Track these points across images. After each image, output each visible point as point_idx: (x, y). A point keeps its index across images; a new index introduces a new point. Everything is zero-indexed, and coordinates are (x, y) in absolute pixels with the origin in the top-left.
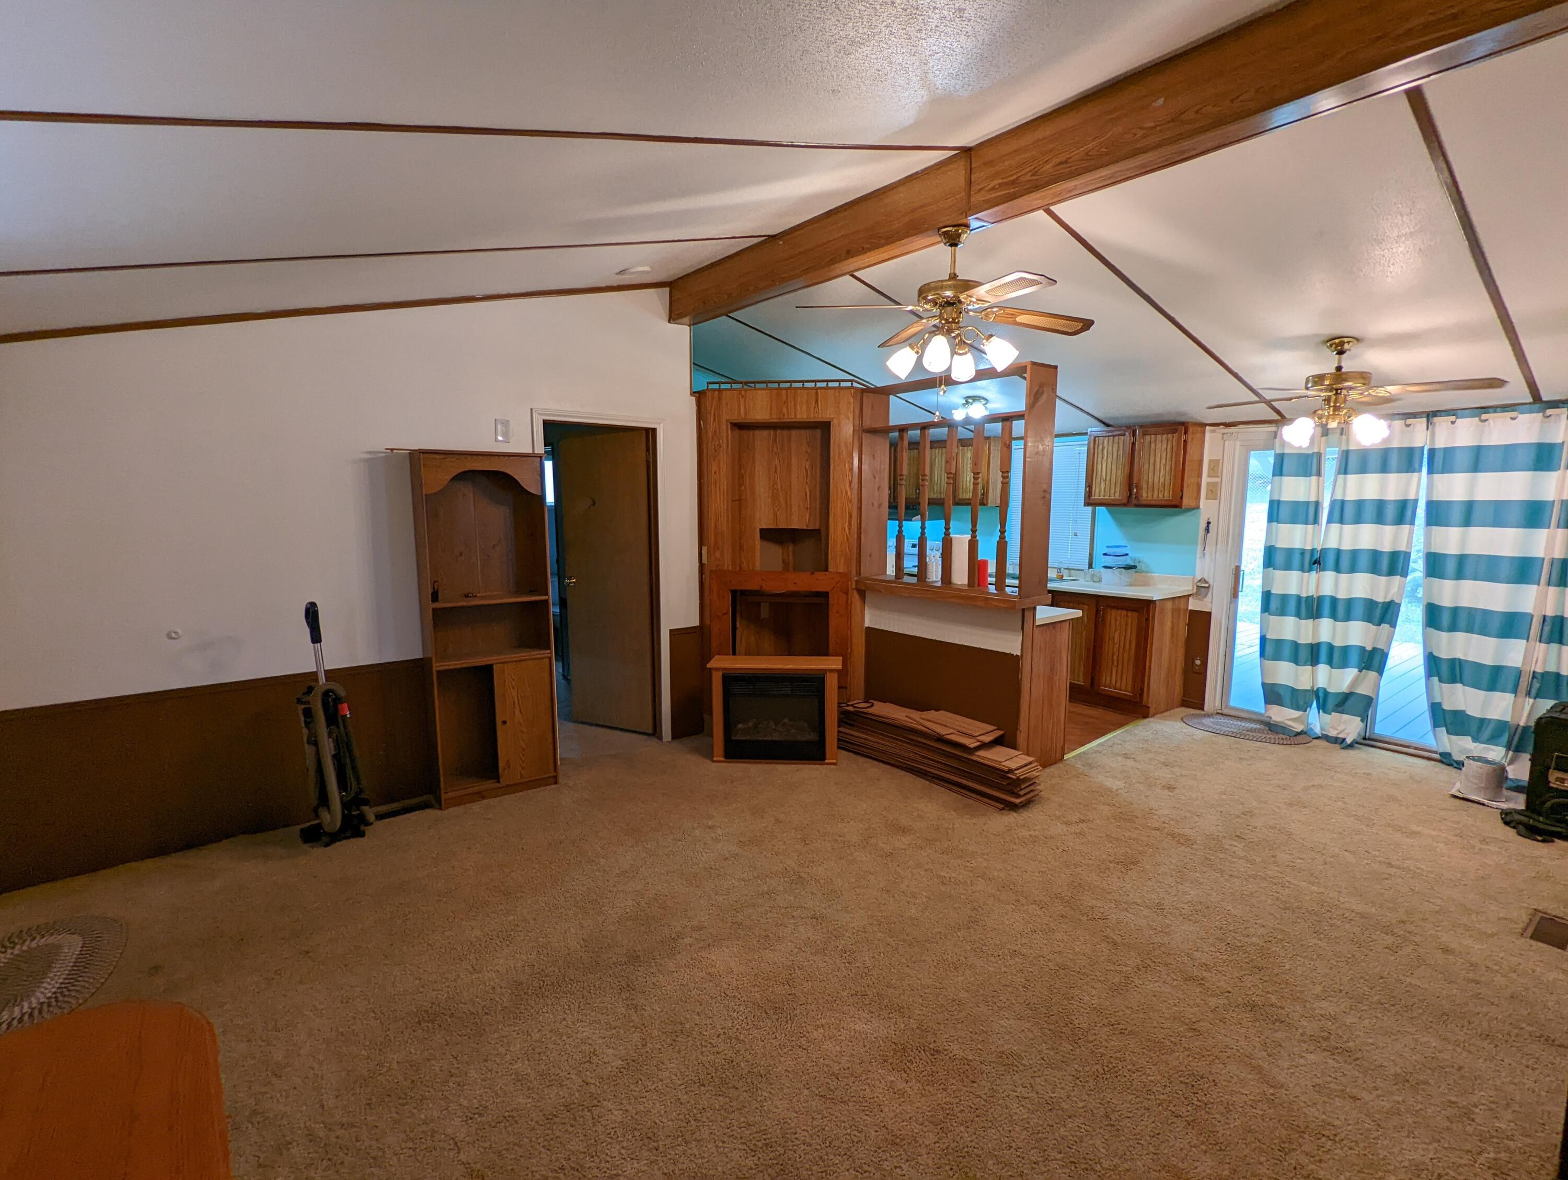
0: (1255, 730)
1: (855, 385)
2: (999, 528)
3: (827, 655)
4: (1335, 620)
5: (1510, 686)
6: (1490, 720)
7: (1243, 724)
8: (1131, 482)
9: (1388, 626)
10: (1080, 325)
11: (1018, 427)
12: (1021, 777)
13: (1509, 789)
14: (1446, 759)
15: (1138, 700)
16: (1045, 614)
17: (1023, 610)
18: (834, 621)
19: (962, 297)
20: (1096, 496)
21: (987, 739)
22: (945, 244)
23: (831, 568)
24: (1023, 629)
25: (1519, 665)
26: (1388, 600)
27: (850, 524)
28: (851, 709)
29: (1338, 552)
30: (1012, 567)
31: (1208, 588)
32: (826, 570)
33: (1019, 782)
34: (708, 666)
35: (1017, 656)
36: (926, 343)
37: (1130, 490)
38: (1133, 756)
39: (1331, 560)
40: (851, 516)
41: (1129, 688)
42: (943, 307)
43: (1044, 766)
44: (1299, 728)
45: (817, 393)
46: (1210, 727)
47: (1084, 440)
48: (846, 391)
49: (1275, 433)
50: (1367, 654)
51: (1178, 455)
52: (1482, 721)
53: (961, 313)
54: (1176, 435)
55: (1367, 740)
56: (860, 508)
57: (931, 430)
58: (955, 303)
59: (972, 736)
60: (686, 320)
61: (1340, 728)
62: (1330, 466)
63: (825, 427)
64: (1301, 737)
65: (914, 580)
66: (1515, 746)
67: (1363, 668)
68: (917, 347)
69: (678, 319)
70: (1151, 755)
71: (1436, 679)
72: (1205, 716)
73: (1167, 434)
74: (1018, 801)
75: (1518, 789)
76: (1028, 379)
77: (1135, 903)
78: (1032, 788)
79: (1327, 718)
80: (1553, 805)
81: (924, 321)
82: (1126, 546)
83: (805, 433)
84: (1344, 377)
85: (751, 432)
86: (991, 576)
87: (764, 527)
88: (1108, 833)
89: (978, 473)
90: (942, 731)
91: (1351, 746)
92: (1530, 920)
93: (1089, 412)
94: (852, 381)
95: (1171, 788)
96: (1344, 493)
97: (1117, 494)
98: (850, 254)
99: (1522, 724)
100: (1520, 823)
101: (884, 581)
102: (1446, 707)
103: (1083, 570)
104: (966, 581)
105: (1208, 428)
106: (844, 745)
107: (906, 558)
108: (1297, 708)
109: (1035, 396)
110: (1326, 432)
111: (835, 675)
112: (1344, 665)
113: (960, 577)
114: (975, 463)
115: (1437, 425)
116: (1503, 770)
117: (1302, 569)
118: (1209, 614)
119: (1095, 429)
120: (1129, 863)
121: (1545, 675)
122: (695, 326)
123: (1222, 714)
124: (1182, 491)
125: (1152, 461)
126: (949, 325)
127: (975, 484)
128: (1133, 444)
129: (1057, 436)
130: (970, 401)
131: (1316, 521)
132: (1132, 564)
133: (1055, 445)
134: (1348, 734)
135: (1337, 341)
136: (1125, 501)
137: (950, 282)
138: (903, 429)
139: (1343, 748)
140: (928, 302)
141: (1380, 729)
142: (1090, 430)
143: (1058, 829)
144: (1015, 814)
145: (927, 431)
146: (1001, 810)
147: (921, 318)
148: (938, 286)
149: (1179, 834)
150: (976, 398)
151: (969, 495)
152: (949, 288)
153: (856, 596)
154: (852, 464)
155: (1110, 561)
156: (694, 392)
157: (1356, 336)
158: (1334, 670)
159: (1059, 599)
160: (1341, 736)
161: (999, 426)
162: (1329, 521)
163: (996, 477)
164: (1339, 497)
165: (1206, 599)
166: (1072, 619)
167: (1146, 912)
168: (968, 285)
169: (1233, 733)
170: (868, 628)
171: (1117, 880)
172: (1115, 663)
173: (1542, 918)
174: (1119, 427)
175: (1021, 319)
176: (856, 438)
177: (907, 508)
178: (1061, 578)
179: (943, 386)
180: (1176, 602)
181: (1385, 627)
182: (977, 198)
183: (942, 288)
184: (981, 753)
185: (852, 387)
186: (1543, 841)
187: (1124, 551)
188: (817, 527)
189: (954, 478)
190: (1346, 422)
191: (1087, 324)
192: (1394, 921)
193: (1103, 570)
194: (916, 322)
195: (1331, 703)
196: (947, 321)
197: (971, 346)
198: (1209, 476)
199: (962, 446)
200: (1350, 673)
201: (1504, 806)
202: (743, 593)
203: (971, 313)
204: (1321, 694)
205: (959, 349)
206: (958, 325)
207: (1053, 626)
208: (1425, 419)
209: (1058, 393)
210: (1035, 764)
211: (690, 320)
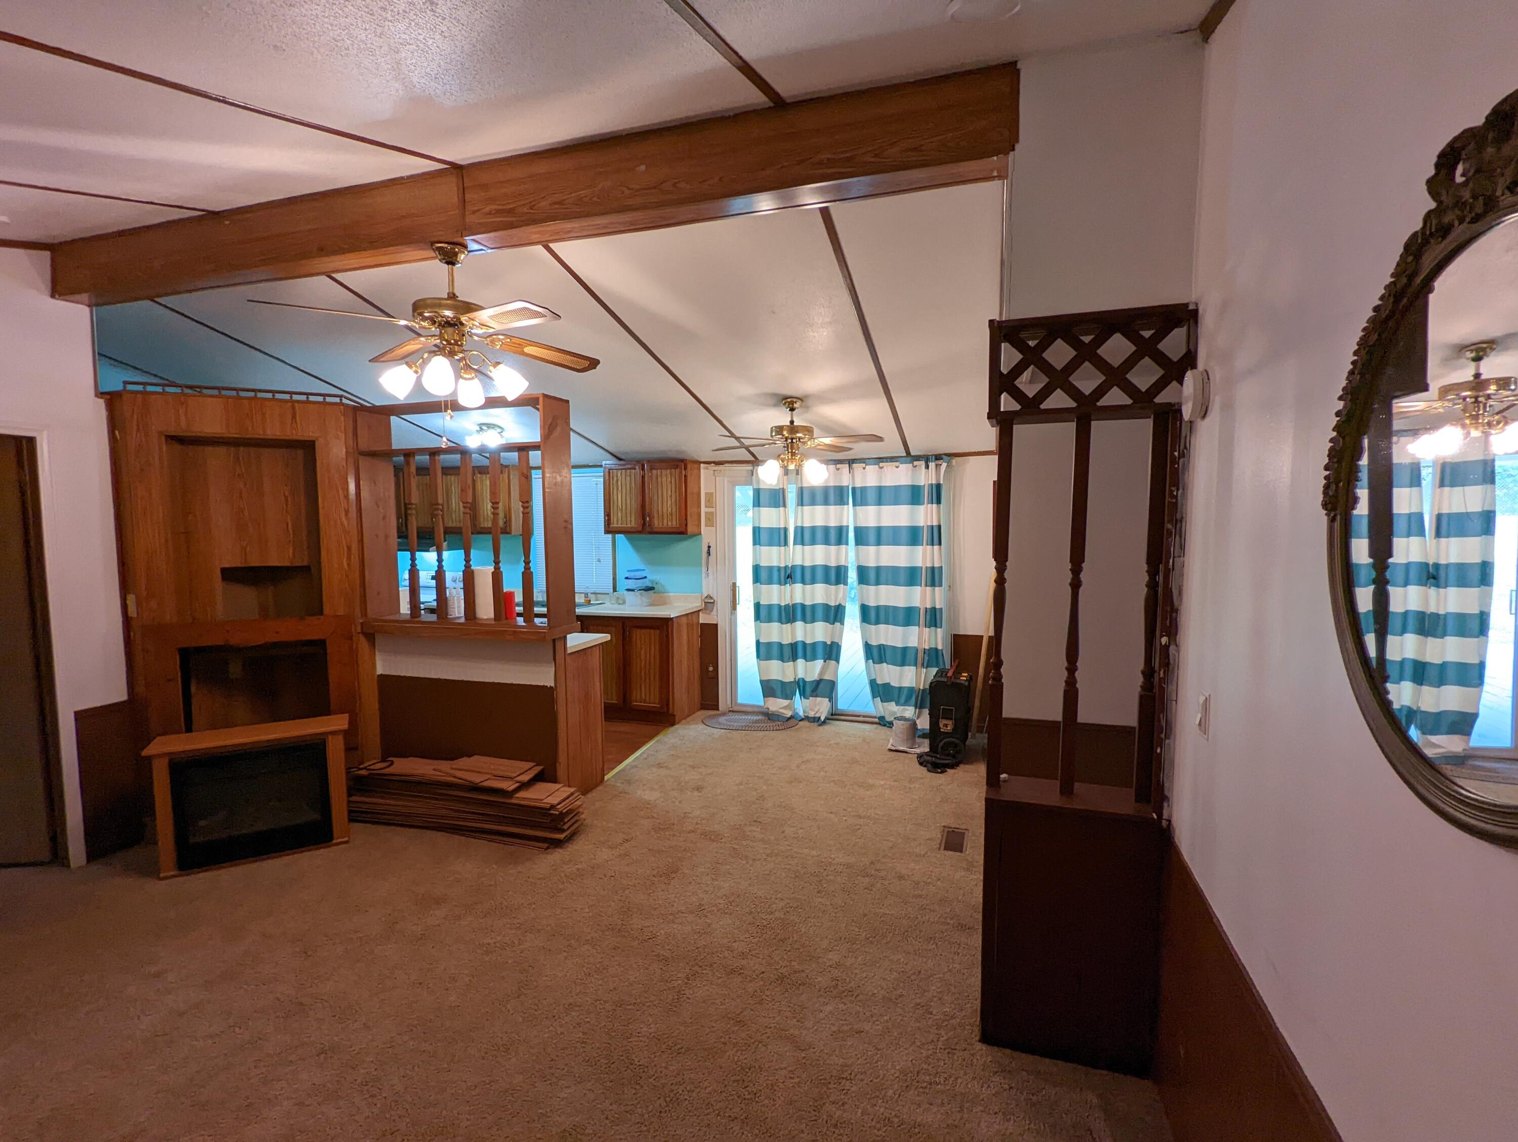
0: (757, 722)
1: (344, 401)
2: (523, 558)
3: (329, 713)
4: (806, 623)
5: (913, 662)
6: (904, 687)
7: (749, 717)
8: (644, 511)
9: (839, 624)
10: (587, 363)
11: (535, 457)
12: (564, 811)
13: (919, 737)
14: (883, 722)
15: (665, 710)
16: (577, 640)
17: (554, 640)
18: (334, 673)
19: (464, 319)
20: (615, 525)
21: (526, 778)
22: (440, 260)
23: (327, 610)
24: (555, 659)
25: (916, 645)
26: (837, 604)
27: (349, 558)
28: (364, 772)
29: (803, 568)
30: (540, 594)
31: (713, 603)
32: (321, 612)
33: (562, 815)
34: (144, 753)
35: (551, 687)
36: (425, 362)
37: (644, 519)
38: (665, 765)
39: (798, 575)
40: (349, 548)
41: (657, 701)
42: (444, 326)
43: (585, 793)
44: (789, 714)
45: (293, 408)
46: (724, 725)
47: (600, 472)
48: (335, 407)
49: (752, 472)
50: (828, 647)
51: (680, 488)
52: (900, 688)
53: (463, 335)
54: (678, 470)
55: (835, 715)
56: (361, 541)
57: (442, 457)
58: (457, 325)
59: (511, 778)
60: (85, 297)
61: (816, 709)
62: (792, 497)
63: (308, 447)
64: (791, 721)
65: (433, 618)
66: (920, 706)
67: (827, 659)
68: (416, 366)
69: (66, 294)
70: (679, 761)
71: (871, 661)
72: (720, 715)
73: (671, 469)
74: (562, 836)
75: (924, 736)
76: (541, 409)
77: (679, 911)
78: (576, 818)
79: (807, 702)
80: (945, 743)
81: (422, 339)
82: (644, 570)
83: (279, 452)
84: (796, 429)
85: (201, 448)
86: (518, 605)
87: (227, 566)
88: (651, 847)
89: (497, 503)
90: (476, 779)
91: (824, 722)
92: (942, 835)
93: (603, 446)
94: (341, 397)
95: (699, 789)
96: (802, 523)
97: (632, 522)
98: (323, 251)
99: (921, 688)
100: (928, 762)
101: (397, 621)
102: (879, 682)
103: (608, 594)
104: (492, 615)
105: (702, 465)
106: (355, 816)
107: (422, 591)
108: (786, 698)
109: (549, 427)
110: (786, 472)
111: (340, 739)
112: (814, 658)
113: (486, 609)
114: (494, 493)
115: (855, 469)
116: (915, 724)
117: (780, 583)
118: (717, 625)
119: (609, 462)
120: (670, 873)
121: (930, 649)
122: (99, 307)
123: (733, 711)
124: (686, 520)
125: (660, 492)
126: (451, 347)
127: (495, 514)
128: (643, 477)
129: (574, 467)
130: (484, 428)
131: (786, 544)
132: (650, 585)
133: (572, 475)
134: (822, 713)
135: (789, 400)
136: (640, 529)
137: (449, 302)
138: (409, 454)
139: (820, 725)
140: (425, 319)
141: (842, 705)
142: (604, 463)
143: (604, 854)
144: (561, 851)
145: (437, 457)
146: (546, 849)
147: (419, 335)
148: (436, 304)
149: (710, 832)
150: (490, 426)
151: (489, 524)
152: (448, 307)
153: (363, 642)
154: (347, 490)
155: (631, 584)
156: (102, 393)
157: (800, 397)
158: (808, 663)
159: (588, 623)
160: (817, 715)
161: (515, 455)
162: (795, 544)
163: (517, 507)
164: (799, 524)
165: (712, 613)
166: (602, 644)
167: (691, 918)
168: (469, 308)
169: (742, 727)
170: (382, 677)
171: (662, 893)
172: (643, 679)
173: (948, 832)
174: (629, 461)
175: (528, 350)
176: (351, 460)
177: (419, 537)
178: (588, 603)
179: (449, 411)
180: (690, 616)
181: (838, 624)
182: (471, 219)
183: (440, 306)
184: (522, 794)
185: (341, 403)
186: (941, 772)
187: (643, 574)
188: (305, 564)
189: (473, 508)
190: (800, 466)
191: (593, 363)
192: (868, 863)
193: (626, 592)
194: (414, 339)
195: (808, 690)
196: (449, 343)
197: (476, 370)
198: (706, 507)
199: (480, 473)
200: (819, 663)
201: (918, 751)
202: (200, 650)
203: (476, 338)
204: (801, 684)
205: (465, 373)
206: (462, 348)
207: (584, 652)
208: (847, 465)
209: (572, 426)
210: (577, 794)
211: (90, 298)
